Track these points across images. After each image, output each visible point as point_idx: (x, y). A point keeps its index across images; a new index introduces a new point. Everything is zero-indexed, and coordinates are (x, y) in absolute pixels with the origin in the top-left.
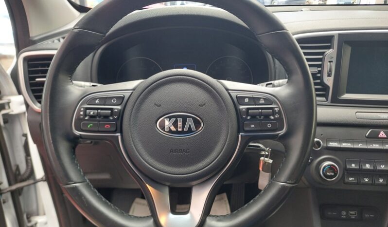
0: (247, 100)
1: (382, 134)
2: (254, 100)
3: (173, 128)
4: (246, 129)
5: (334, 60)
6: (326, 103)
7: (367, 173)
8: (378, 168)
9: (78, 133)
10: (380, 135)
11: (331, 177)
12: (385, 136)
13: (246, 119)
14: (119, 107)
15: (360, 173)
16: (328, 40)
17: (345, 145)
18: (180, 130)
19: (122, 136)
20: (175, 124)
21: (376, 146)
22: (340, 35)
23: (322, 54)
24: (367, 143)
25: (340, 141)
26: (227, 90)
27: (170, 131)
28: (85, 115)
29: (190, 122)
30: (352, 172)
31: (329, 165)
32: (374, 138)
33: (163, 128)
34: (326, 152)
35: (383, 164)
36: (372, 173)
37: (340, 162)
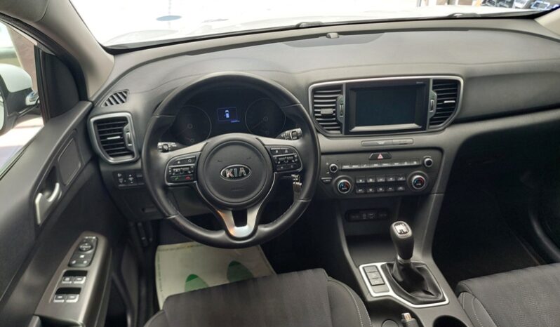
0: (277, 152)
1: (380, 157)
2: (282, 151)
3: (231, 175)
4: (278, 170)
5: (344, 103)
6: (341, 135)
7: (371, 185)
8: (378, 181)
9: (169, 184)
10: (379, 158)
11: (345, 191)
12: (382, 157)
13: (277, 164)
15: (366, 186)
16: (339, 87)
17: (354, 167)
18: (236, 176)
19: (198, 182)
20: (233, 173)
21: (376, 165)
22: (347, 84)
23: (335, 98)
24: (370, 164)
25: (351, 164)
26: (264, 145)
27: (230, 177)
28: (172, 172)
29: (242, 171)
30: (360, 186)
31: (344, 183)
32: (375, 159)
33: (225, 175)
34: (341, 172)
35: (381, 177)
36: (376, 185)
37: (352, 179)
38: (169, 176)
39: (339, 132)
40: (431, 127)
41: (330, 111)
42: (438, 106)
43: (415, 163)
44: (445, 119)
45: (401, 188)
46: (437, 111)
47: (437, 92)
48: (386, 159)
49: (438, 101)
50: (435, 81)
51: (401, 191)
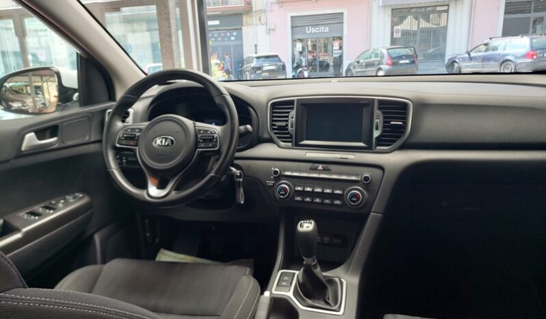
0: (202, 132)
1: (320, 167)
2: (206, 131)
4: (199, 147)
5: (294, 116)
6: (291, 147)
7: (308, 194)
8: (315, 190)
9: (118, 145)
11: (283, 195)
12: (322, 168)
13: (199, 142)
14: (139, 134)
15: (303, 193)
17: (295, 174)
18: (163, 144)
19: (139, 148)
20: (161, 141)
21: (315, 175)
22: (297, 100)
23: (289, 112)
24: (309, 173)
25: (293, 171)
26: (195, 126)
27: (159, 145)
28: (123, 136)
29: (169, 141)
30: (299, 193)
31: (285, 187)
32: (315, 170)
33: (155, 143)
34: (283, 178)
35: (319, 187)
36: (313, 194)
37: (292, 186)
38: (120, 139)
39: (291, 144)
40: (378, 148)
41: (284, 124)
42: (384, 127)
43: (354, 178)
44: (394, 141)
45: (337, 202)
46: (384, 131)
47: (384, 113)
48: (325, 170)
49: (384, 122)
50: (381, 102)
51: (337, 205)
